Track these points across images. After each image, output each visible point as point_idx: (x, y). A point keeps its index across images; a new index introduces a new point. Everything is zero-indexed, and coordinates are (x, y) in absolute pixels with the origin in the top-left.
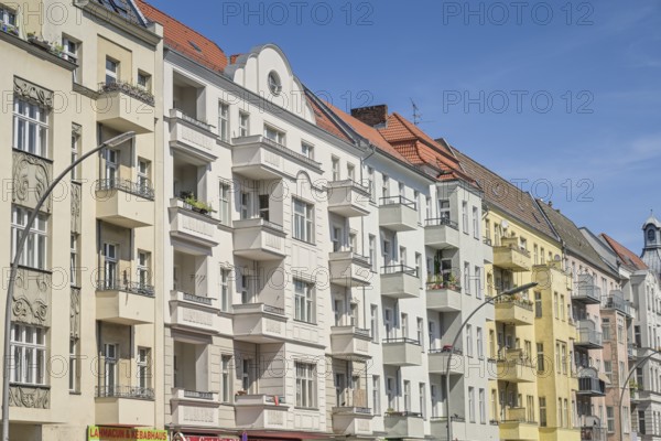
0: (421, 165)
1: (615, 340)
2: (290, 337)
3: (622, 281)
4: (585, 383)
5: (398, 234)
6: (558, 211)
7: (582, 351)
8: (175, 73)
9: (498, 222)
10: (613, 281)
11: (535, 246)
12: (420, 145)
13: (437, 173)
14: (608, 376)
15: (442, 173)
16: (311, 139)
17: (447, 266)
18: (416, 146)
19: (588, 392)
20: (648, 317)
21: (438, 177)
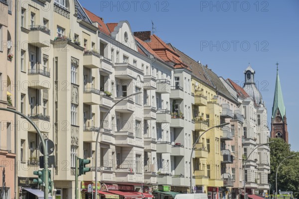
0: (168, 61)
1: (237, 135)
2: (135, 145)
3: (238, 104)
4: (225, 157)
5: (162, 95)
6: (211, 70)
7: (223, 141)
8: (100, 40)
9: (194, 83)
10: (235, 105)
11: (207, 92)
12: (167, 52)
13: (174, 64)
14: (234, 153)
15: (176, 64)
16: (136, 58)
17: (177, 107)
18: (165, 52)
19: (226, 161)
20: (250, 123)
21: (174, 66)
